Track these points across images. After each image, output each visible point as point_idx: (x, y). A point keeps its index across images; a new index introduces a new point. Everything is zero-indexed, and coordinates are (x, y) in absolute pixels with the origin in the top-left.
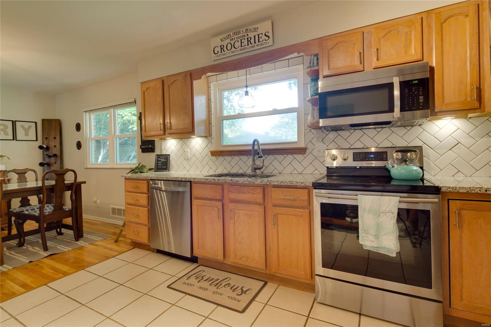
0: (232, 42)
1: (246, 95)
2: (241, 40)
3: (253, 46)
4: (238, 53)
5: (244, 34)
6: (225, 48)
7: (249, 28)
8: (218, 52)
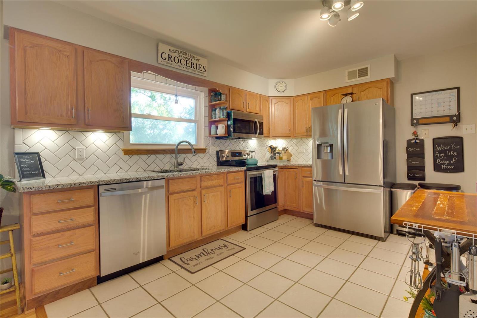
0: (180, 58)
1: (176, 103)
2: (187, 61)
3: (195, 71)
4: (182, 69)
5: (189, 58)
6: (172, 59)
7: (193, 55)
8: (166, 59)
